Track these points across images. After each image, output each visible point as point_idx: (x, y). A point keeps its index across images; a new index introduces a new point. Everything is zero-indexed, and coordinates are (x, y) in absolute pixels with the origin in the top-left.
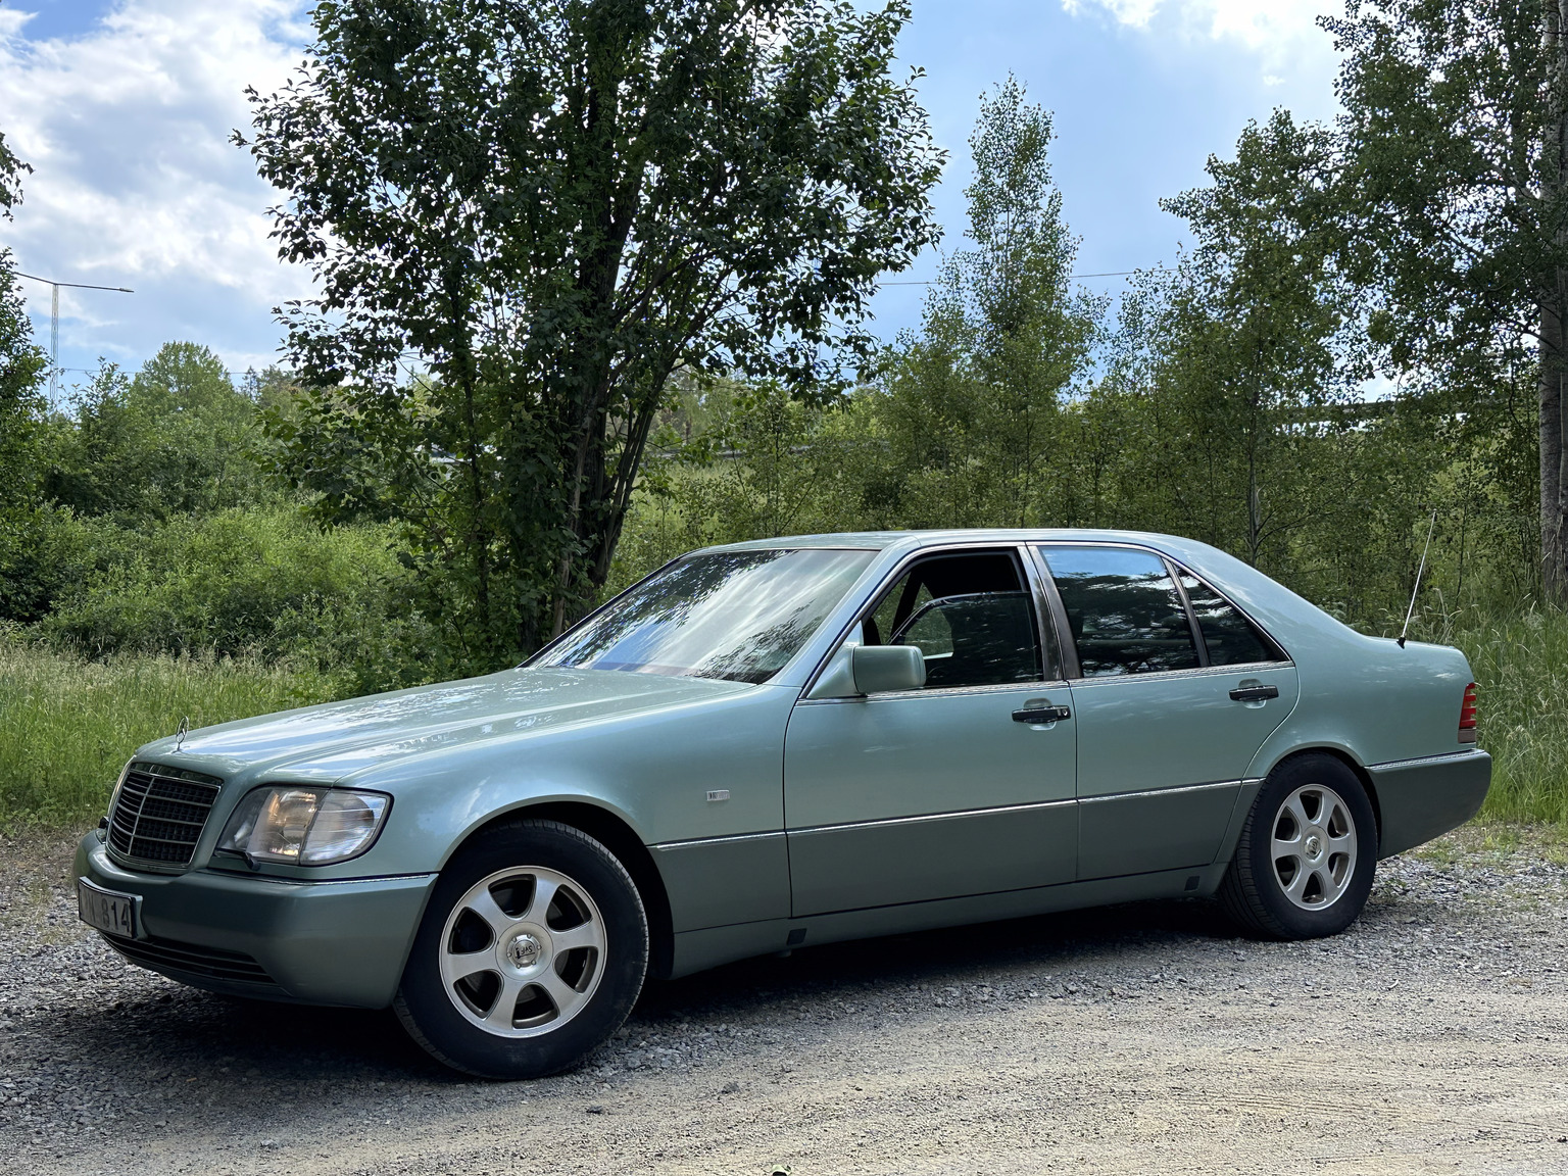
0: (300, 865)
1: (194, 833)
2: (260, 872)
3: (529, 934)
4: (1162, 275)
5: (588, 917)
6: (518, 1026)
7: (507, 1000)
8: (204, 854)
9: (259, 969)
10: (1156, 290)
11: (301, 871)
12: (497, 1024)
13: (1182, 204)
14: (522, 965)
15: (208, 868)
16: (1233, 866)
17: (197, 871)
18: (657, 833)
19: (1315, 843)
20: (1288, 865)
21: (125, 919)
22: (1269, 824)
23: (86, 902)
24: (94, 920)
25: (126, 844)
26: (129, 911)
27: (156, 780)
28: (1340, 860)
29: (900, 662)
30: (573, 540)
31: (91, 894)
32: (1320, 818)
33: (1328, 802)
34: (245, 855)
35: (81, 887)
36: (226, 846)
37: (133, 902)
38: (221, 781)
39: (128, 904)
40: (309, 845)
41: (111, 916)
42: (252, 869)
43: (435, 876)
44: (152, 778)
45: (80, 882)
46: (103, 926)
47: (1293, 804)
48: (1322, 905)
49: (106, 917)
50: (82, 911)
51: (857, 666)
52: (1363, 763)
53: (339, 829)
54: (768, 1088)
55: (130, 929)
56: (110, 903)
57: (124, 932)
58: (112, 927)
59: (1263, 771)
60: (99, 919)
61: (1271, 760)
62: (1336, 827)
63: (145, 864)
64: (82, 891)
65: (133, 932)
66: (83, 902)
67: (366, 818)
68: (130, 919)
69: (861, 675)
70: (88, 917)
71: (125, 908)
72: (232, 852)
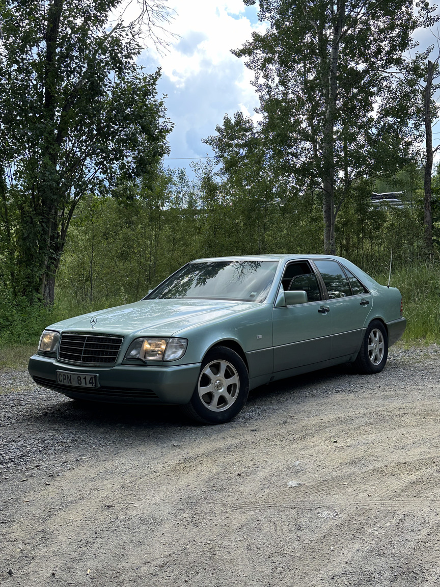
0: (164, 361)
1: (116, 354)
2: (147, 364)
3: (220, 380)
4: (201, 164)
5: (233, 374)
6: (217, 408)
7: (216, 400)
8: (120, 359)
9: (154, 394)
11: (163, 363)
12: (213, 407)
13: (209, 141)
14: (220, 390)
15: (122, 364)
16: (359, 353)
17: (118, 365)
18: (247, 349)
19: (376, 345)
20: (371, 353)
21: (91, 381)
22: (367, 341)
23: (64, 377)
24: (71, 383)
25: (78, 358)
26: (94, 379)
27: (88, 337)
28: (380, 350)
29: (301, 296)
30: (54, 254)
31: (69, 375)
32: (377, 338)
33: (378, 334)
34: (140, 359)
35: (58, 373)
36: (128, 357)
37: (95, 376)
38: (123, 337)
39: (93, 377)
40: (166, 355)
41: (83, 381)
42: (144, 363)
43: (200, 363)
44: (85, 337)
45: (57, 371)
46: (77, 385)
47: (372, 334)
48: (378, 363)
49: (79, 382)
50: (58, 381)
51: (286, 297)
52: (385, 322)
53: (174, 350)
54: (294, 421)
55: (94, 384)
56: (82, 377)
57: (90, 386)
58: (83, 385)
59: (367, 325)
60: (74, 383)
61: (369, 321)
62: (380, 341)
63: (92, 364)
64: (60, 374)
65: (95, 386)
66: (61, 378)
67: (181, 346)
68: (94, 381)
69: (288, 300)
70: (66, 383)
71: (91, 378)
72: (134, 359)
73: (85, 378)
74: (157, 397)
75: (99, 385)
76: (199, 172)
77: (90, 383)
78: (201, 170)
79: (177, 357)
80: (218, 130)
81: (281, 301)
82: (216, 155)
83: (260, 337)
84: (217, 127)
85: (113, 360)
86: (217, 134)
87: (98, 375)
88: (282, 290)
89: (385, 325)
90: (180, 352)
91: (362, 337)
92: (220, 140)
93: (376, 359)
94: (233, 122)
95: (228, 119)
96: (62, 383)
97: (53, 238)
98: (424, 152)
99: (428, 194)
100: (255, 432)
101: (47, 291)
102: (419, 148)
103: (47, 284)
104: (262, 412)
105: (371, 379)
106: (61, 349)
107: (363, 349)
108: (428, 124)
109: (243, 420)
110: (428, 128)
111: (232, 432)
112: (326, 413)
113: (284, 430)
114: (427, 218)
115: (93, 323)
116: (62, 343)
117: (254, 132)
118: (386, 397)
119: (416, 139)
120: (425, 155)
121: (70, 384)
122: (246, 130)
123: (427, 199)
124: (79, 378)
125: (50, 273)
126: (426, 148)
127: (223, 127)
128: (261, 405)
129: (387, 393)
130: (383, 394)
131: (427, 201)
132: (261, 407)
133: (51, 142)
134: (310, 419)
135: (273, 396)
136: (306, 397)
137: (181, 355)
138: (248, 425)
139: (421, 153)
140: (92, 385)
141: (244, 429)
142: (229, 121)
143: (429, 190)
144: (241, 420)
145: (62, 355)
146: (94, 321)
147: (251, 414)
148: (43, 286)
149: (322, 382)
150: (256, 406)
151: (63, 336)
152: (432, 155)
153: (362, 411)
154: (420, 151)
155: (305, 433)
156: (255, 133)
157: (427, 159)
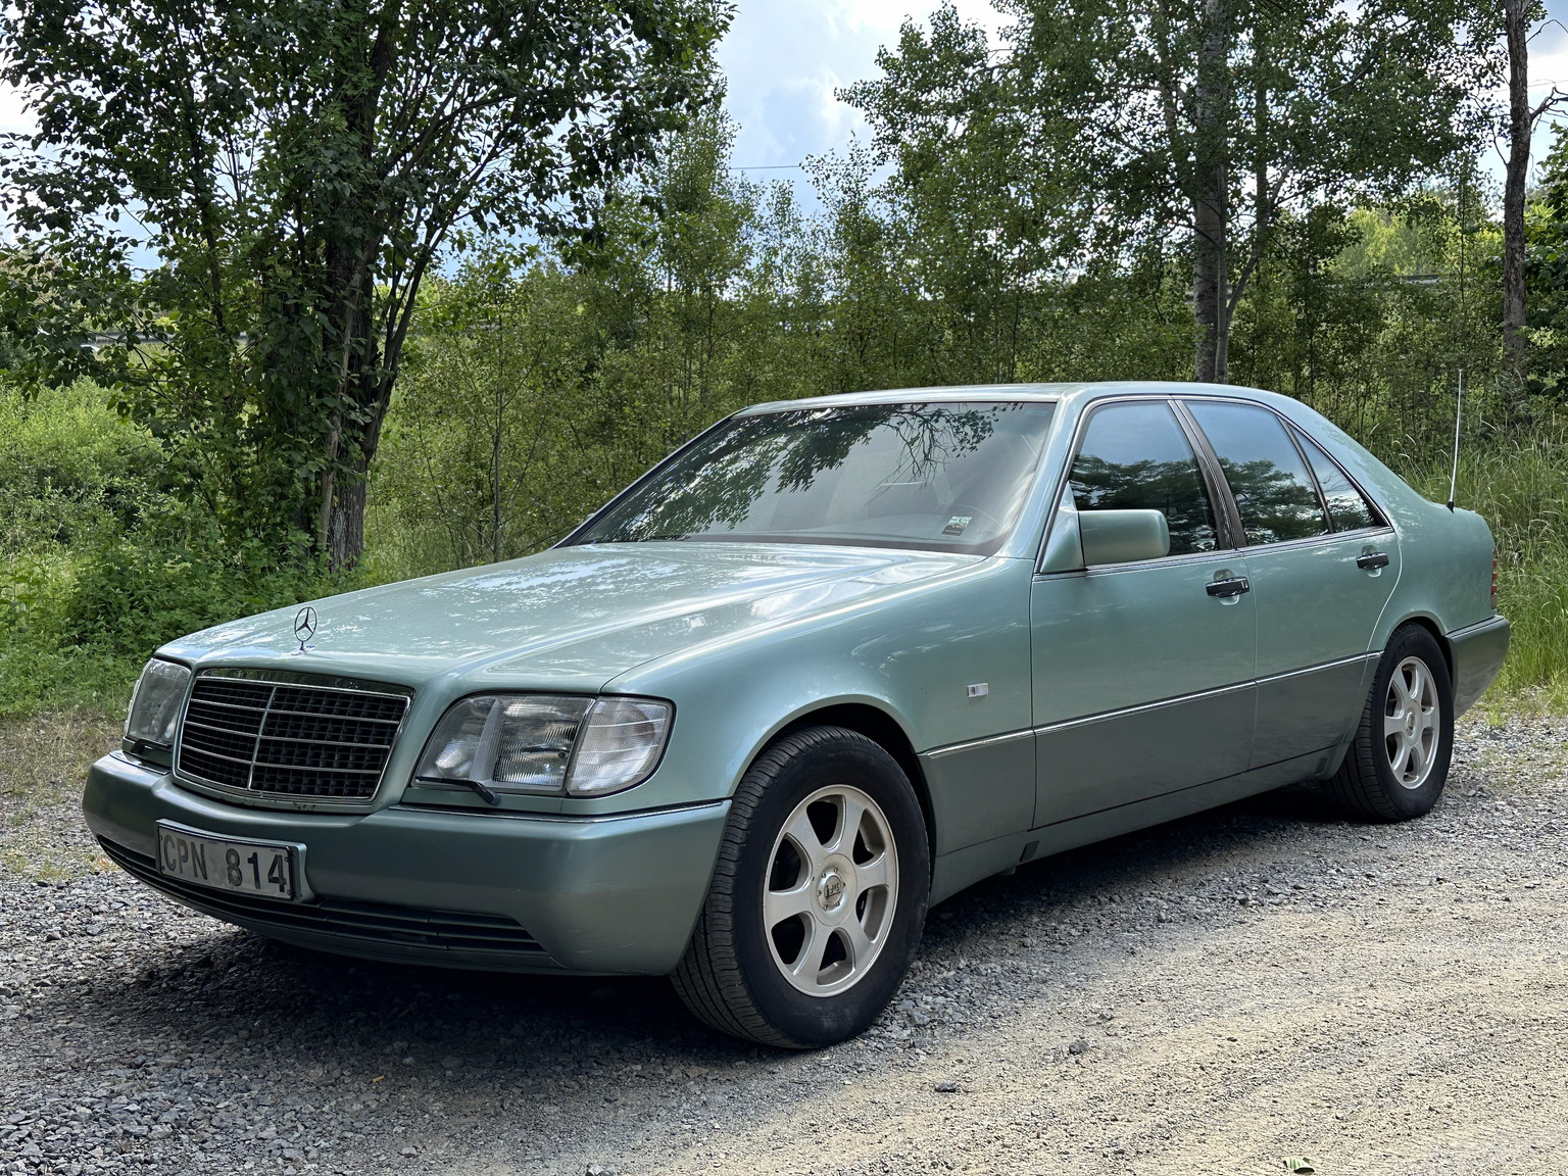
0: (568, 796)
1: (378, 759)
2: (500, 807)
3: (836, 870)
4: (833, 162)
5: (881, 847)
8: (395, 784)
9: (525, 934)
10: (828, 177)
11: (567, 802)
13: (856, 94)
15: (401, 803)
16: (1354, 746)
17: (387, 807)
19: (1412, 717)
20: (1393, 745)
21: (276, 874)
22: (1384, 701)
23: (183, 853)
24: (206, 878)
25: (235, 775)
26: (286, 866)
27: (281, 690)
28: (1427, 735)
29: (1142, 530)
30: (354, 409)
31: (198, 843)
32: (1416, 692)
33: (1422, 675)
34: (473, 786)
35: (163, 833)
36: (430, 774)
37: (292, 852)
38: (409, 689)
39: (284, 854)
40: (578, 769)
41: (247, 870)
42: (488, 805)
43: (727, 804)
44: (269, 689)
45: (159, 826)
46: (225, 885)
47: (1398, 678)
48: (1418, 782)
49: (234, 873)
50: (164, 863)
51: (1086, 534)
52: (1445, 630)
53: (614, 749)
54: (1115, 1042)
55: (287, 887)
56: (245, 854)
57: (271, 891)
58: (248, 887)
59: (1382, 644)
60: (217, 876)
61: (1388, 632)
62: (1426, 702)
63: (286, 801)
64: (168, 838)
65: (293, 893)
66: (173, 854)
67: (645, 731)
68: (286, 875)
69: (1091, 544)
70: (187, 873)
71: (277, 861)
72: (450, 781)
73: (254, 860)
74: (537, 947)
75: (305, 892)
76: (828, 187)
77: (272, 880)
78: (833, 179)
79: (624, 779)
80: (886, 62)
81: (1066, 550)
82: (875, 138)
83: (982, 689)
84: (880, 54)
85: (366, 786)
86: (880, 74)
87: (302, 847)
88: (1068, 508)
89: (1443, 642)
90: (639, 758)
91: (1363, 688)
92: (889, 92)
93: (1411, 767)
94: (928, 37)
95: (911, 30)
96: (175, 874)
97: (355, 362)
98: (1503, 118)
99: (1517, 245)
100: (954, 1098)
101: (340, 526)
102: (1489, 104)
103: (341, 505)
104: (986, 990)
105: (1397, 842)
106: (189, 734)
107: (1367, 732)
108: (1516, 31)
109: (906, 1033)
110: (1515, 45)
111: (854, 1095)
112: (1247, 1005)
113: (1072, 1093)
114: (1512, 316)
115: (304, 634)
116: (194, 711)
117: (990, 65)
118: (1474, 927)
119: (1478, 78)
120: (1506, 126)
121: (200, 881)
122: (968, 61)
123: (1513, 260)
124: (233, 860)
125: (345, 469)
126: (1509, 103)
127: (898, 55)
128: (984, 957)
129: (1476, 910)
130: (1459, 911)
131: (1512, 263)
132: (982, 968)
133: (350, 64)
134: (1182, 1032)
135: (1031, 913)
136: (1160, 921)
137: (644, 769)
138: (923, 1058)
139: (1495, 120)
140: (282, 890)
141: (908, 1077)
142: (917, 37)
143: (1518, 232)
144: (897, 1031)
145: (189, 762)
146: (306, 625)
147: (941, 999)
148: (327, 508)
149: (1215, 854)
150: (963, 963)
151: (200, 682)
152: (1527, 126)
153: (1392, 998)
154: (1492, 113)
155: (1165, 1111)
156: (992, 69)
157: (1514, 139)
